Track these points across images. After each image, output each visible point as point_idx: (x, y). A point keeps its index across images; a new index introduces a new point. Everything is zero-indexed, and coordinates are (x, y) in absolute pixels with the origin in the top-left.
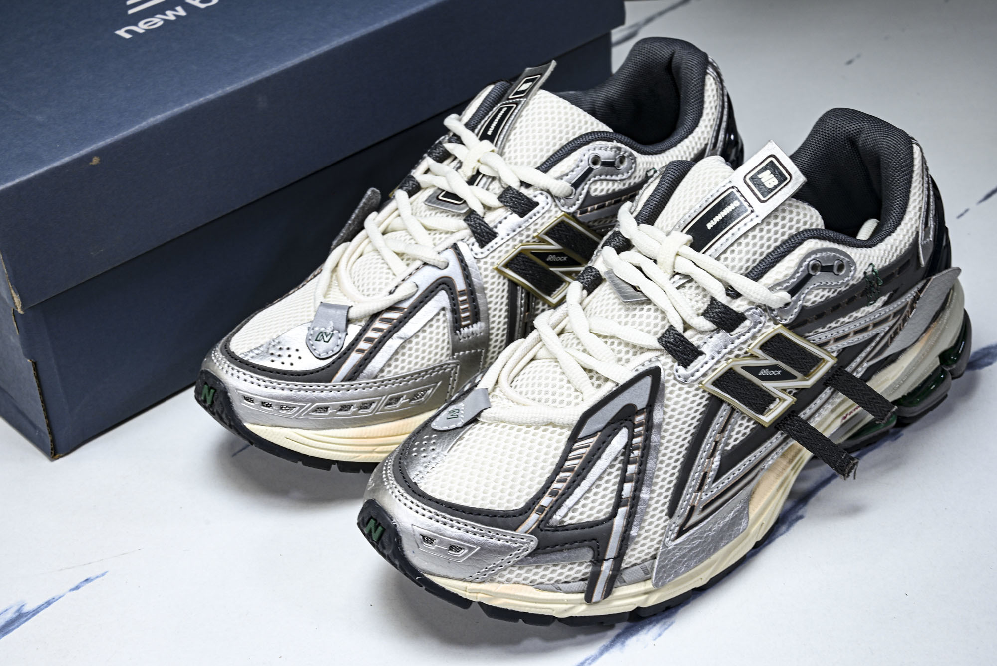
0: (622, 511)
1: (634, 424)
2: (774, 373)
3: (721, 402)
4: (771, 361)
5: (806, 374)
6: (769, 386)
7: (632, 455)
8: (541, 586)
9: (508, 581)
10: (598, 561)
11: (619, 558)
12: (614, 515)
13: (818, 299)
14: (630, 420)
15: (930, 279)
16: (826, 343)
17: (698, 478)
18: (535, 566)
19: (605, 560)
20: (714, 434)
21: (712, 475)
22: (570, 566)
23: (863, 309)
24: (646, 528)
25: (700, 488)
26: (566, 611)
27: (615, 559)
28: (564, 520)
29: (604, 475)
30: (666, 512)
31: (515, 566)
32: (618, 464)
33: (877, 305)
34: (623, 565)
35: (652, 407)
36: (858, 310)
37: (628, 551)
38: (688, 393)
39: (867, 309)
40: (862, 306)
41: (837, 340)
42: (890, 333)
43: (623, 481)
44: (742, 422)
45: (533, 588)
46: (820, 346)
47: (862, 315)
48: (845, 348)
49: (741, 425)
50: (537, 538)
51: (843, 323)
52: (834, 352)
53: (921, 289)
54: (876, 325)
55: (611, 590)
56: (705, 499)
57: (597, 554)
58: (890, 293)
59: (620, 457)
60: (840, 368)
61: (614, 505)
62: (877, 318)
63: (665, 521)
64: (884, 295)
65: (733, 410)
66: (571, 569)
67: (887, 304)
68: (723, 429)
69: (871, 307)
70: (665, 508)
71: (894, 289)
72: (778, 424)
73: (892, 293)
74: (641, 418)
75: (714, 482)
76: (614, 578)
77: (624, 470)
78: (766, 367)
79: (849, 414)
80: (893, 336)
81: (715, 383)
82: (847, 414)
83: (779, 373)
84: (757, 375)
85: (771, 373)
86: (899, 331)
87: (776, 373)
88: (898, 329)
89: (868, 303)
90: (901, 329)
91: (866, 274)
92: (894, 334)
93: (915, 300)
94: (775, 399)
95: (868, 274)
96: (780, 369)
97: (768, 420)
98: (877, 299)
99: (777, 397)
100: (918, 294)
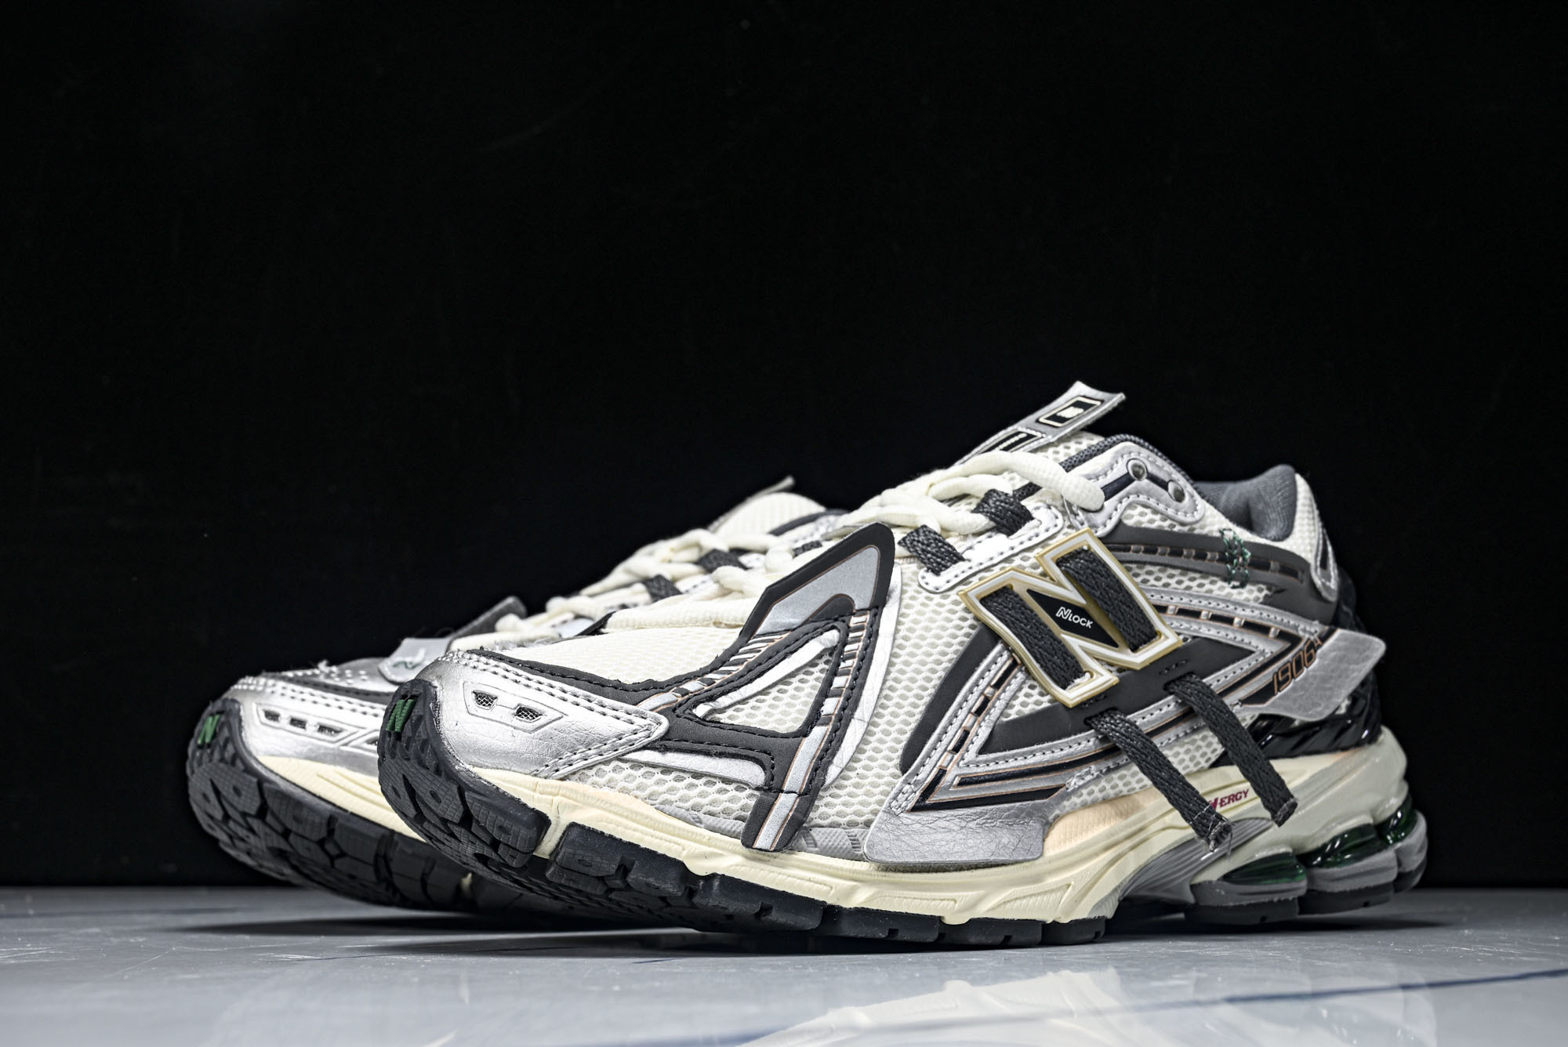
0: (820, 731)
1: (849, 627)
2: (1080, 620)
3: (996, 638)
5: (1134, 648)
6: (1075, 643)
7: (843, 665)
8: (667, 807)
9: (612, 784)
10: (772, 788)
11: (810, 793)
12: (804, 732)
14: (844, 621)
15: (1335, 632)
16: (1165, 609)
17: (953, 735)
18: (661, 769)
19: (782, 791)
20: (983, 683)
21: (979, 741)
22: (720, 785)
23: (1220, 583)
24: (858, 771)
25: (956, 749)
26: (706, 856)
27: (799, 795)
28: (718, 716)
29: (792, 680)
30: (897, 761)
31: (626, 761)
32: (818, 673)
33: (1245, 593)
34: (814, 815)
35: (879, 610)
36: (1212, 578)
37: (824, 794)
38: (940, 605)
39: (1227, 588)
40: (1217, 576)
41: (1180, 612)
42: (1275, 668)
43: (825, 693)
44: (1030, 691)
45: (652, 807)
46: (1155, 606)
47: (1221, 593)
48: (1196, 637)
49: (1028, 696)
50: (669, 720)
51: (1189, 588)
52: (1178, 634)
53: (1324, 638)
54: (1246, 625)
55: (789, 843)
56: (965, 771)
57: (769, 777)
58: (1266, 591)
59: (823, 665)
60: (1191, 673)
61: (807, 719)
62: (1247, 616)
63: (893, 775)
64: (1253, 582)
65: (1014, 663)
66: (723, 791)
67: (1262, 604)
68: (998, 685)
69: (1235, 591)
70: (896, 755)
71: (1269, 587)
72: (1090, 719)
73: (1269, 593)
74: (860, 620)
75: (980, 753)
76: (799, 827)
77: (827, 682)
78: (1068, 605)
79: (1219, 801)
80: (1280, 679)
81: (984, 601)
82: (1216, 800)
83: (1089, 624)
84: (1052, 614)
85: (1076, 619)
86: (1290, 677)
87: (1083, 622)
88: (1289, 674)
89: (1227, 577)
90: (1293, 676)
91: (1223, 535)
92: (1282, 676)
93: (1314, 647)
94: (1086, 672)
95: (1227, 538)
96: (1091, 619)
97: (1073, 697)
98: (1242, 582)
99: (1087, 669)
100: (1320, 642)
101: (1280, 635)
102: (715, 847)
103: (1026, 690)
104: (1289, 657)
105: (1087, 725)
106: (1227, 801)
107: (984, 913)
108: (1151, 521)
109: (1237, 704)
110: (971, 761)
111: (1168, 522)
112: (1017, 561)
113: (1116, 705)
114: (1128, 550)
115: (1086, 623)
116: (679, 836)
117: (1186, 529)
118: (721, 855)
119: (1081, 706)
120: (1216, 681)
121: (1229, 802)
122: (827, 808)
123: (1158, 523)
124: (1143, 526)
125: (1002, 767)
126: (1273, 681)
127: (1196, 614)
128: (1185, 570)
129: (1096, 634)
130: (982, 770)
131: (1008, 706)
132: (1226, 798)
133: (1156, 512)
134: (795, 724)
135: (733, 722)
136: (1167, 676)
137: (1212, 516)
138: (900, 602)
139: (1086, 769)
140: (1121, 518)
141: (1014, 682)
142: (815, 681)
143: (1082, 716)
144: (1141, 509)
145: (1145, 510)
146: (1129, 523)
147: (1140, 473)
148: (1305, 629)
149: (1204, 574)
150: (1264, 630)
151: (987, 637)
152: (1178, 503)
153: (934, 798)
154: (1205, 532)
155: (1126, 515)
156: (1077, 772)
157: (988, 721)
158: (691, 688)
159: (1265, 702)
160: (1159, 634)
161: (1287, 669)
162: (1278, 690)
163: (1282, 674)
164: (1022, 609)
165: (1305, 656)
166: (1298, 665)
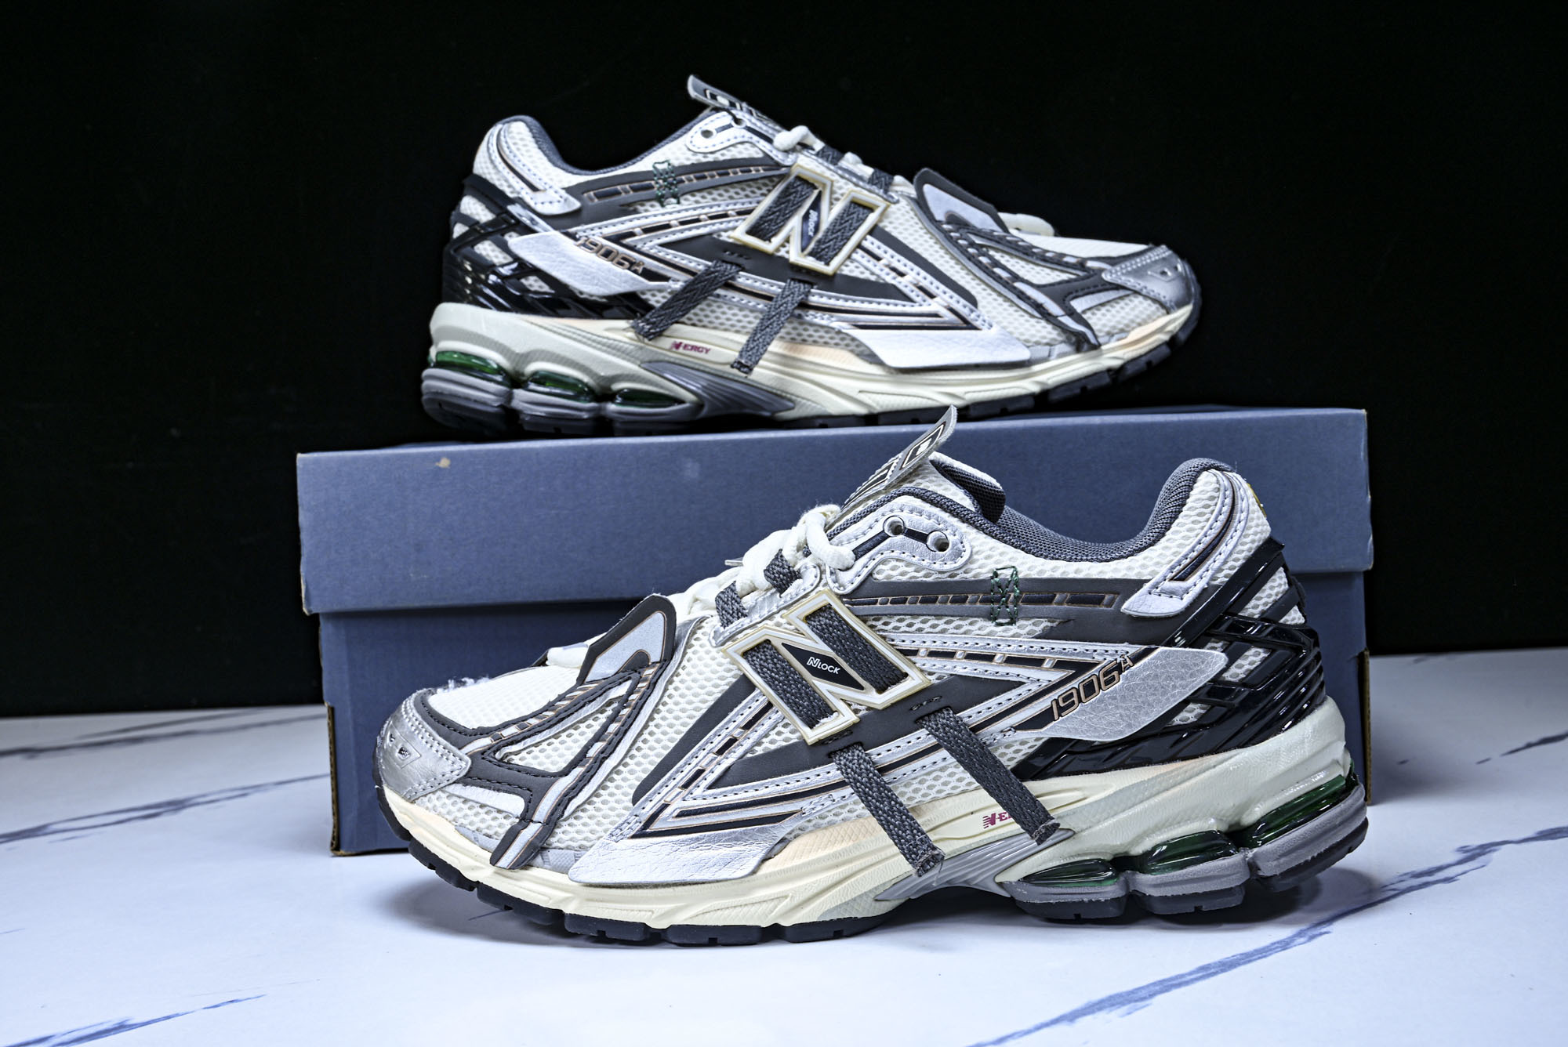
0: (578, 771)
1: (640, 678)
2: (828, 668)
3: (752, 687)
4: (821, 647)
5: (881, 690)
6: (823, 687)
7: (621, 712)
8: (461, 829)
9: (434, 809)
10: (525, 819)
11: (548, 825)
12: (565, 773)
13: (896, 577)
14: (638, 674)
15: (1152, 650)
16: (915, 652)
17: (688, 771)
18: (462, 800)
19: (532, 821)
20: (732, 726)
21: (711, 778)
22: (495, 814)
23: (981, 623)
24: (597, 805)
25: (685, 786)
26: (473, 869)
27: (543, 825)
28: (513, 757)
29: (581, 725)
30: (631, 797)
31: (444, 792)
32: (603, 718)
33: (1013, 629)
34: (552, 840)
35: (667, 663)
36: (971, 620)
37: (564, 823)
38: (713, 659)
39: (990, 626)
40: (978, 617)
41: (933, 654)
42: (1055, 695)
43: (597, 738)
44: (782, 729)
45: (453, 827)
46: (901, 651)
47: (980, 633)
48: (951, 675)
49: (779, 733)
50: (472, 762)
51: (943, 631)
52: (931, 674)
53: (1136, 658)
54: (1011, 660)
55: (524, 862)
56: (690, 804)
57: (526, 810)
58: (1045, 624)
59: (609, 712)
60: (947, 708)
61: (572, 761)
62: (1014, 651)
63: (625, 808)
64: (1028, 618)
65: (769, 706)
66: (495, 819)
67: (1037, 637)
68: (748, 726)
69: (1001, 628)
70: (632, 792)
71: (1051, 619)
72: (835, 753)
73: (1049, 624)
74: (649, 672)
75: (710, 787)
76: (535, 849)
77: (605, 727)
78: (816, 656)
79: (997, 816)
80: (1062, 705)
81: (745, 654)
82: (994, 815)
83: (836, 670)
84: (804, 663)
85: (825, 667)
86: (1076, 702)
87: (831, 669)
88: (1075, 699)
89: (992, 617)
90: (1080, 701)
91: (996, 575)
92: (1064, 702)
93: (1119, 668)
94: (832, 712)
95: (1002, 577)
96: (839, 666)
97: (812, 735)
98: (1012, 619)
99: (834, 709)
100: (1129, 662)
101: (1060, 665)
102: (480, 862)
103: (779, 728)
104: (1075, 684)
105: (829, 758)
107: (686, 920)
108: (902, 574)
109: (1010, 730)
110: (701, 796)
111: (923, 573)
112: (777, 618)
113: (860, 739)
114: (875, 602)
115: (834, 669)
116: (461, 853)
117: (943, 577)
118: (482, 868)
119: (821, 743)
120: (973, 715)
122: (565, 835)
123: (910, 575)
124: (893, 580)
125: (732, 799)
126: (1052, 707)
127: (950, 655)
128: (939, 615)
129: (844, 679)
130: (710, 802)
131: (758, 743)
133: (909, 564)
134: (562, 765)
135: (520, 763)
136: (917, 712)
137: (988, 557)
138: (683, 656)
139: (825, 796)
140: (870, 574)
141: (766, 722)
142: (597, 726)
143: (824, 750)
144: (894, 563)
145: (898, 564)
146: (880, 577)
147: (897, 529)
148: (1103, 653)
149: (962, 617)
150: (1037, 663)
151: (743, 687)
152: (938, 552)
153: (655, 827)
154: (969, 576)
155: (877, 570)
156: (815, 799)
157: (730, 759)
158: (507, 733)
159: (1042, 727)
160: (906, 675)
161: (1071, 695)
162: (1060, 715)
163: (1065, 700)
164: (775, 660)
165: (1102, 680)
166: (1090, 689)
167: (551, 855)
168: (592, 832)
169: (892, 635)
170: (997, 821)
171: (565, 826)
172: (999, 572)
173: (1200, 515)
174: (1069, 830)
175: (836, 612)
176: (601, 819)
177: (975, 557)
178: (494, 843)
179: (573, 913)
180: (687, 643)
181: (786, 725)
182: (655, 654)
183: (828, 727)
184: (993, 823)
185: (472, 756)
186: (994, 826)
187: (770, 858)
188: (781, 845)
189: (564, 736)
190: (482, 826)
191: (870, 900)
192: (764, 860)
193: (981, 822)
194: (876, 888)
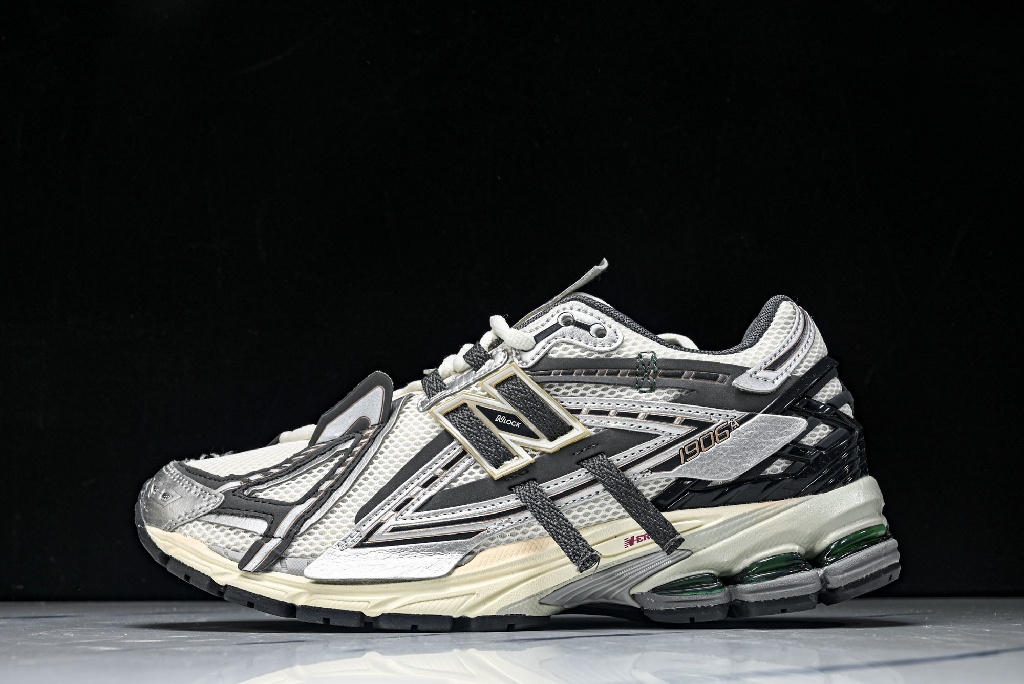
0: (312, 500)
1: (361, 437)
2: (511, 423)
3: (452, 438)
4: (508, 408)
5: (552, 439)
6: (507, 437)
7: (346, 460)
8: (213, 547)
9: (191, 534)
10: (267, 535)
11: (287, 539)
12: (300, 502)
13: (566, 355)
14: (360, 434)
15: (754, 416)
16: (578, 411)
17: (400, 499)
18: (215, 525)
19: (274, 537)
20: (435, 467)
21: (418, 504)
22: (243, 534)
23: (629, 390)
24: (326, 524)
25: (398, 509)
26: (223, 574)
27: (282, 539)
28: (258, 493)
29: (314, 471)
30: (354, 518)
31: (200, 521)
32: (331, 465)
33: (653, 395)
34: (290, 551)
35: (384, 424)
36: (622, 388)
37: (299, 538)
38: (421, 419)
39: (636, 393)
40: (627, 385)
41: (592, 412)
42: (681, 445)
43: (327, 478)
44: (474, 470)
45: (207, 547)
46: (569, 410)
47: (629, 397)
48: (606, 428)
49: (471, 473)
50: (225, 497)
51: (601, 396)
52: (590, 427)
53: (742, 422)
54: (651, 418)
55: (266, 567)
56: (401, 522)
57: (269, 529)
58: (676, 392)
59: (337, 460)
60: (601, 453)
61: (307, 494)
62: (653, 410)
63: (350, 527)
64: (663, 387)
65: (464, 453)
66: (243, 537)
67: (670, 402)
68: (447, 467)
69: (643, 394)
70: (355, 514)
71: (681, 389)
72: (514, 486)
73: (679, 393)
74: (370, 432)
75: (417, 511)
76: (275, 558)
77: (333, 471)
78: (503, 414)
79: (635, 538)
80: (687, 452)
81: (446, 415)
82: (633, 537)
83: (518, 425)
84: (492, 420)
85: (509, 422)
86: (698, 451)
87: (514, 424)
88: (697, 448)
89: (636, 385)
90: (700, 450)
91: (640, 356)
92: (689, 451)
93: (729, 428)
94: (513, 457)
95: (644, 358)
96: (520, 421)
97: (498, 473)
98: (652, 388)
99: (515, 454)
100: (736, 424)
101: (687, 422)
102: (229, 569)
103: (471, 469)
105: (511, 490)
106: (642, 538)
107: (394, 609)
108: (571, 354)
109: (648, 471)
110: (409, 517)
111: (587, 352)
112: (473, 387)
113: (535, 476)
114: (550, 374)
115: (516, 424)
116: (212, 563)
117: (602, 356)
118: (231, 574)
119: (504, 479)
120: (620, 459)
121: (645, 539)
122: (299, 546)
123: (577, 353)
124: (565, 357)
125: (434, 519)
126: (679, 455)
127: (606, 413)
128: (597, 384)
129: (524, 431)
130: (417, 522)
131: (454, 480)
132: (641, 536)
133: (577, 346)
134: (298, 497)
135: (264, 497)
136: (579, 456)
137: (634, 344)
138: (397, 419)
139: (505, 519)
140: (547, 354)
141: (462, 465)
142: (326, 471)
143: (507, 485)
144: (565, 345)
145: (568, 346)
146: (553, 356)
147: (568, 322)
148: (718, 416)
149: (616, 385)
150: (670, 420)
151: (445, 438)
152: (598, 338)
153: (372, 540)
154: (621, 356)
155: (552, 350)
156: (498, 521)
157: (433, 490)
158: (253, 478)
159: (672, 469)
160: (571, 428)
161: (694, 446)
162: (685, 461)
163: (689, 449)
164: (471, 418)
165: (717, 435)
166: (708, 442)
167: (288, 562)
168: (322, 544)
169: (562, 398)
170: (635, 542)
171: (300, 540)
172: (642, 354)
173: (783, 328)
174: (688, 550)
175: (521, 380)
176: (329, 534)
177: (625, 343)
178: (241, 556)
179: (304, 604)
180: (400, 410)
181: (476, 468)
182: (375, 419)
183: (509, 467)
184: (632, 544)
185: (226, 493)
186: (633, 547)
187: (462, 566)
188: (470, 556)
189: (299, 478)
190: (231, 543)
191: (536, 602)
192: (457, 566)
193: (623, 544)
194: (541, 593)
